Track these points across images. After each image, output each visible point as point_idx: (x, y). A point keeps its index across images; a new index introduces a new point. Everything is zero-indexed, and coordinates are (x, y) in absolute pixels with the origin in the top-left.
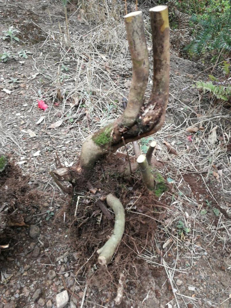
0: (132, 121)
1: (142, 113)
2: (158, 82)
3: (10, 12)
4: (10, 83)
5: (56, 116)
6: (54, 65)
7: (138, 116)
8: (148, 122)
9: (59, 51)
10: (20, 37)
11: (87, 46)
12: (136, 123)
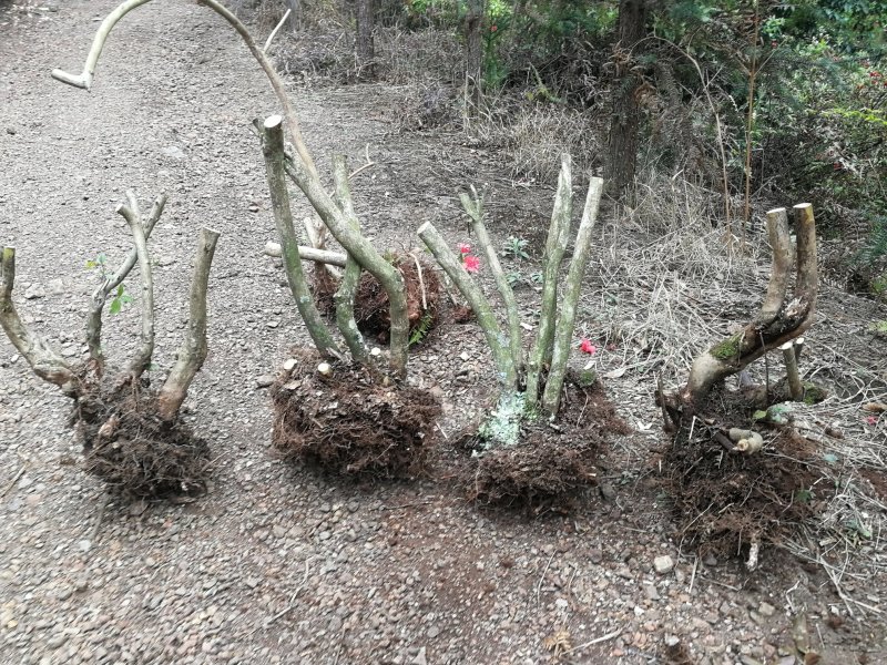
0: (773, 316)
1: (784, 307)
2: (803, 275)
3: (502, 214)
4: (528, 315)
5: (612, 363)
6: (593, 294)
7: (780, 310)
8: (792, 317)
9: (597, 274)
10: (528, 252)
11: (649, 266)
12: (777, 318)
